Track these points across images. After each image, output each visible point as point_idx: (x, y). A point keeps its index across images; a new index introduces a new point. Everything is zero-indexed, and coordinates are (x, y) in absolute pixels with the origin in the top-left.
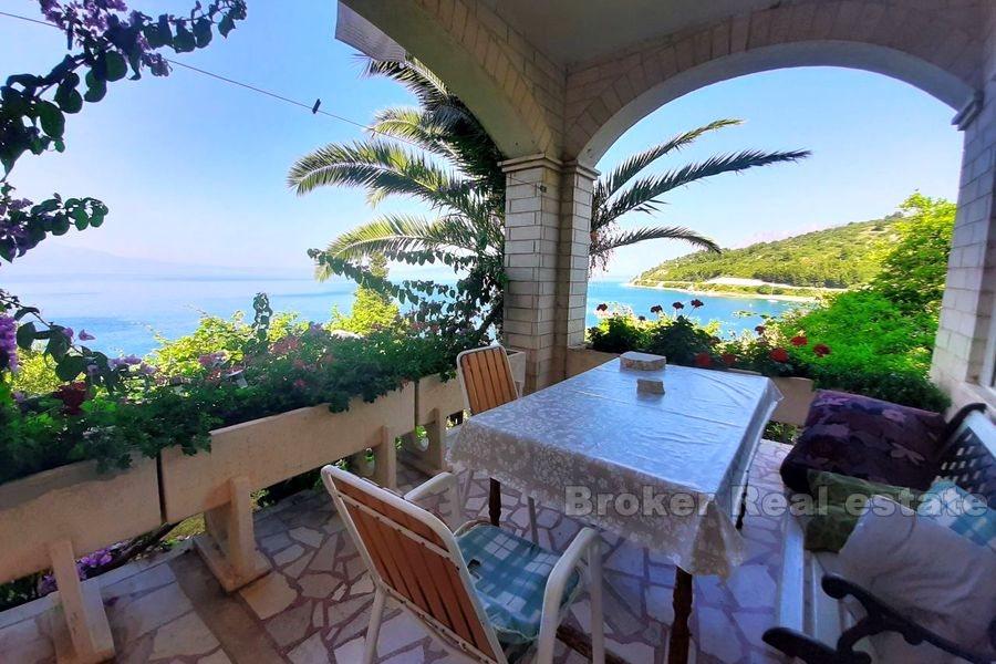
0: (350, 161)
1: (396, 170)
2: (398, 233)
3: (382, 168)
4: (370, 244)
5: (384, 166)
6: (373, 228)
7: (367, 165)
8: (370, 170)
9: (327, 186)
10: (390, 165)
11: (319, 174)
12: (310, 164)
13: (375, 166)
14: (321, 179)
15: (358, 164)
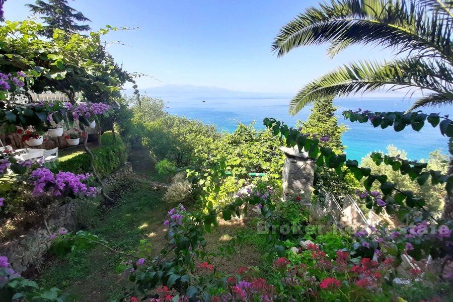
0: (324, 19)
1: (370, 18)
2: (354, 78)
3: (353, 20)
4: (329, 88)
5: (357, 17)
6: (333, 77)
7: (341, 19)
8: (342, 23)
9: (301, 47)
10: (364, 14)
11: (296, 37)
12: (289, 30)
13: (347, 19)
14: (297, 41)
15: (331, 21)
